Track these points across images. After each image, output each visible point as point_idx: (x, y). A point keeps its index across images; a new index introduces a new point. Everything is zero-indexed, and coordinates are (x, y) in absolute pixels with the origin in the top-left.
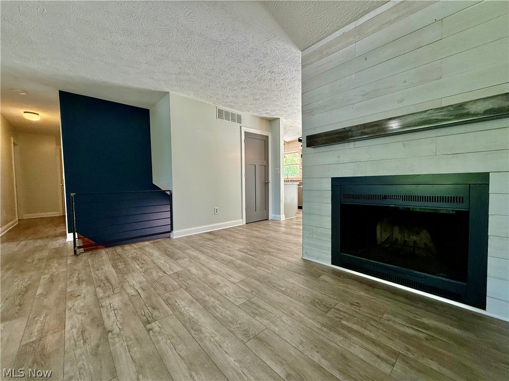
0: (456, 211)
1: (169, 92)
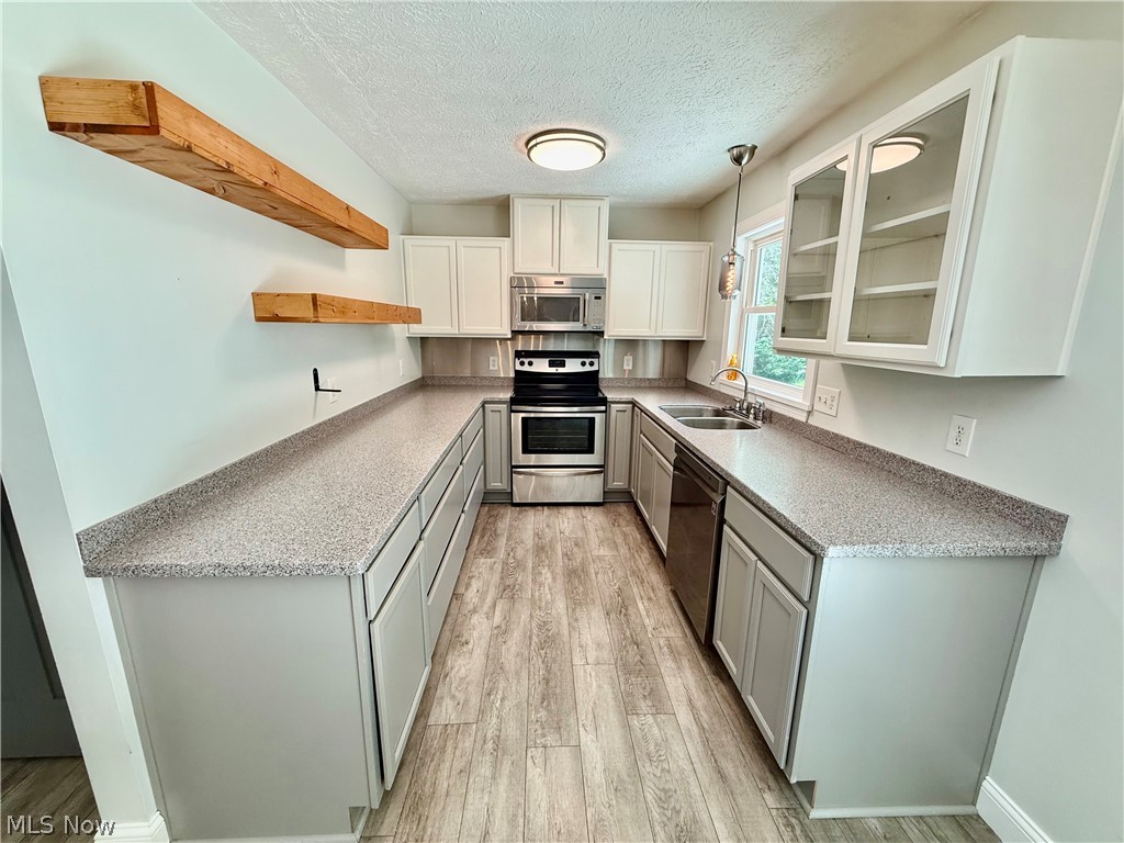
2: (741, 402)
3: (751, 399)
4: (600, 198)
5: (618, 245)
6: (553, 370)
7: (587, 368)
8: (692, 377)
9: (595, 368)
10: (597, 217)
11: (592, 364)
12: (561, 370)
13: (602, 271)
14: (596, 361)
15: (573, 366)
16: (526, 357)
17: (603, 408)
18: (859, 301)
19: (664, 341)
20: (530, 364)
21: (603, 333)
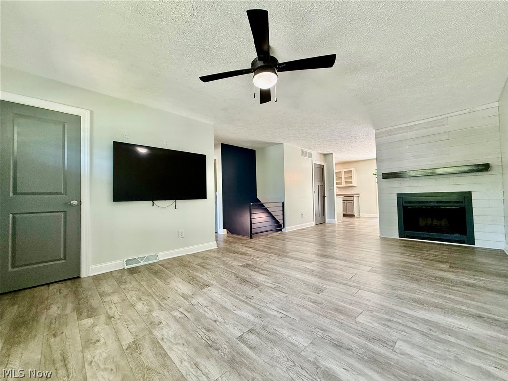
0: (460, 207)
1: (283, 144)
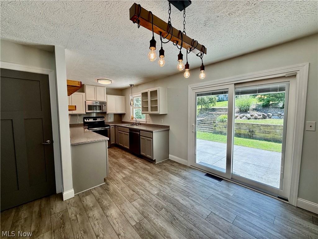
2: (136, 123)
3: (137, 122)
4: (104, 87)
5: (108, 96)
6: (94, 121)
7: (102, 120)
8: (123, 121)
9: (104, 120)
10: (104, 91)
11: (103, 119)
12: (96, 121)
13: (105, 100)
14: (104, 118)
15: (99, 120)
16: (87, 118)
17: (109, 127)
18: (151, 101)
19: (114, 114)
20: (89, 120)
21: (106, 112)
